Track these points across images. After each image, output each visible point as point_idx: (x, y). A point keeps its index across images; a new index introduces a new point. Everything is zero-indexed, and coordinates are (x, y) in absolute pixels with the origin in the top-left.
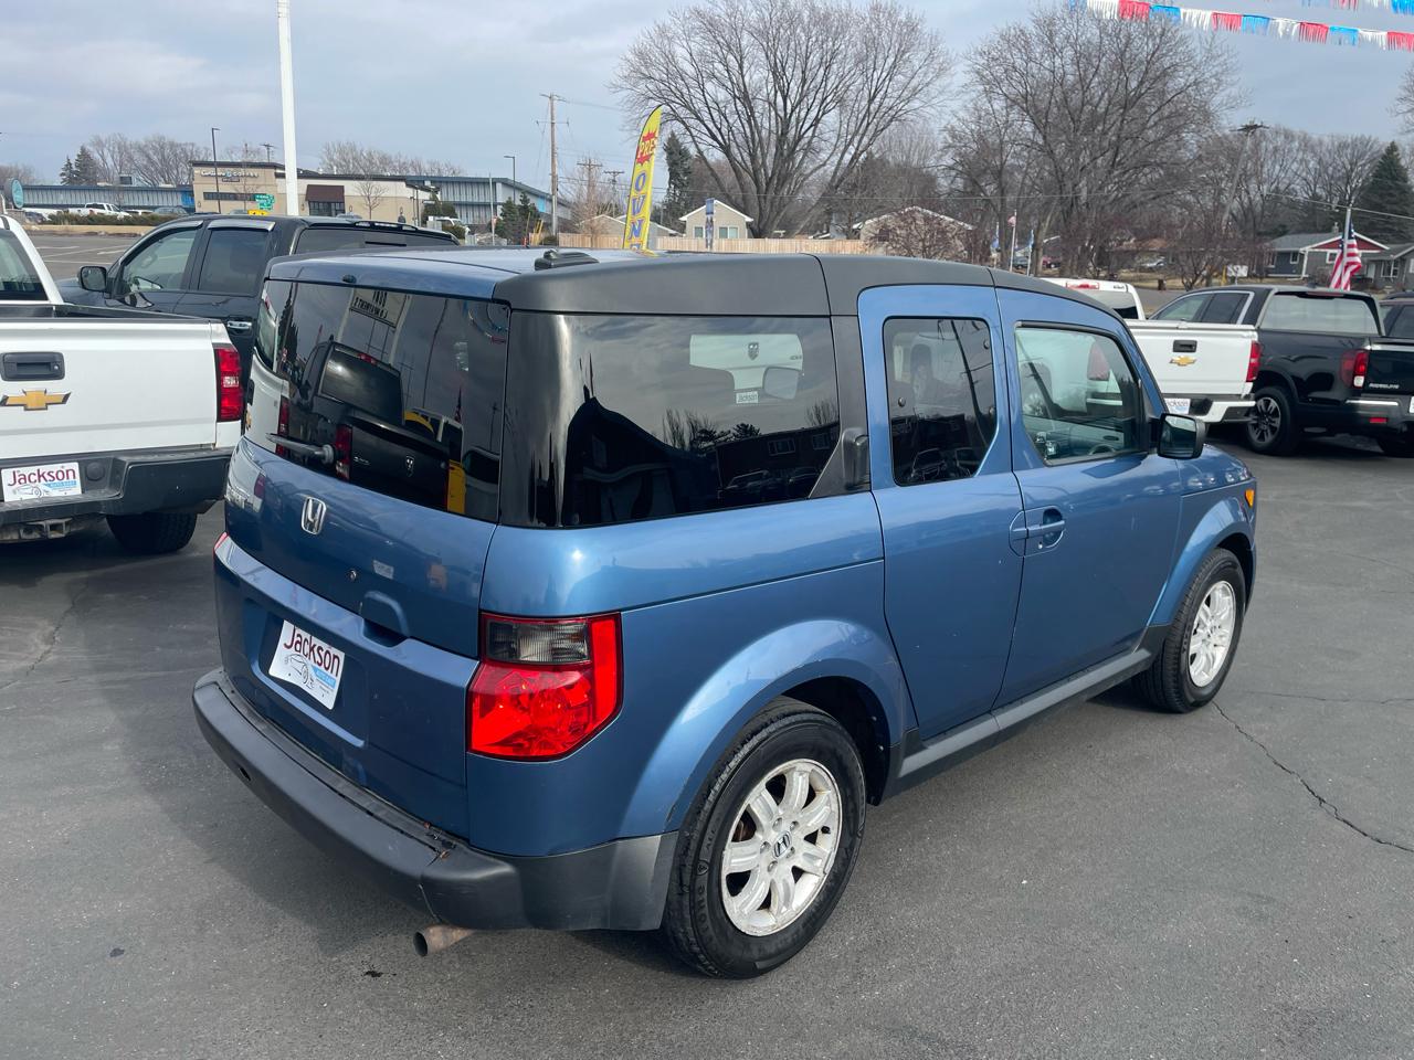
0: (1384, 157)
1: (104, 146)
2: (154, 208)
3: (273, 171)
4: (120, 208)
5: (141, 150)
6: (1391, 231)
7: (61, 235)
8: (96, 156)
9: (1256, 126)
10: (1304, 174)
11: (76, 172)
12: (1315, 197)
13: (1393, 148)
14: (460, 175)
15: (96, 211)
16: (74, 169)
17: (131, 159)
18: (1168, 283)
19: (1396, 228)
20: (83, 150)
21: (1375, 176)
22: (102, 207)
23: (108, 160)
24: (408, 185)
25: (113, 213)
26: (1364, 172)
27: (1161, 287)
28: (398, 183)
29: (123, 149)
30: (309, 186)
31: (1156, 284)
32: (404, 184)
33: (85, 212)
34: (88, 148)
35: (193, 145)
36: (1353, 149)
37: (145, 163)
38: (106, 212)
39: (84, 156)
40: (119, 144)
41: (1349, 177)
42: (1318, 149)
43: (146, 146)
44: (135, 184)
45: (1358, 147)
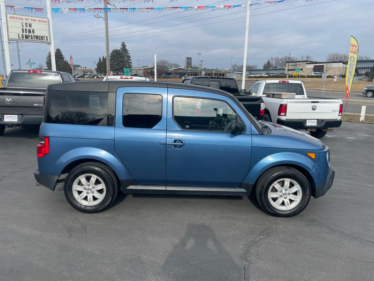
1: (273, 59)
2: (273, 74)
3: (306, 63)
4: (266, 74)
5: (281, 60)
7: (251, 81)
8: (271, 62)
11: (266, 66)
14: (369, 59)
15: (261, 75)
16: (266, 65)
17: (279, 62)
20: (269, 61)
22: (262, 74)
23: (273, 63)
24: (343, 64)
25: (264, 75)
28: (340, 63)
29: (277, 60)
30: (315, 66)
32: (342, 63)
33: (258, 75)
34: (270, 60)
35: (293, 57)
37: (282, 63)
38: (263, 75)
39: (269, 62)
40: (276, 59)
43: (283, 59)
44: (278, 68)
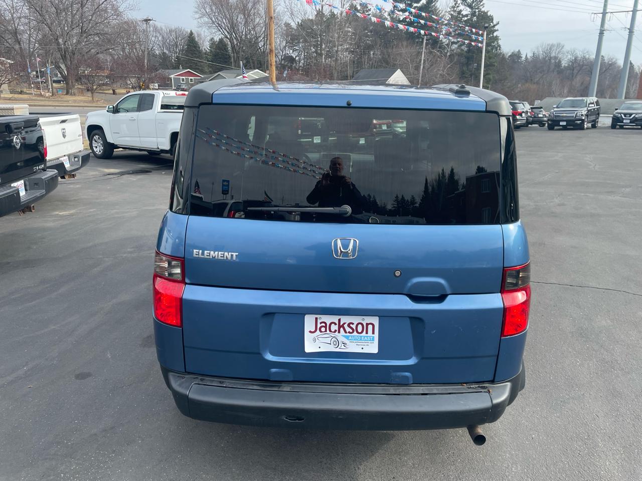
0: (189, 37)
6: (198, 69)
9: (150, 20)
10: (157, 43)
12: (164, 53)
13: (191, 33)
18: (117, 91)
19: (200, 68)
21: (188, 45)
26: (182, 44)
27: (114, 93)
31: (111, 92)
36: (176, 32)
41: (177, 45)
42: (161, 32)
45: (177, 32)
